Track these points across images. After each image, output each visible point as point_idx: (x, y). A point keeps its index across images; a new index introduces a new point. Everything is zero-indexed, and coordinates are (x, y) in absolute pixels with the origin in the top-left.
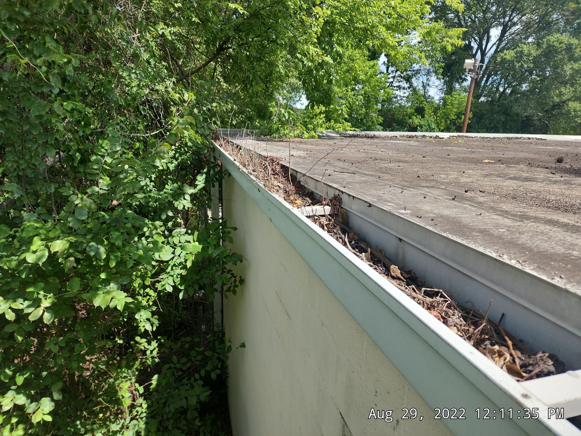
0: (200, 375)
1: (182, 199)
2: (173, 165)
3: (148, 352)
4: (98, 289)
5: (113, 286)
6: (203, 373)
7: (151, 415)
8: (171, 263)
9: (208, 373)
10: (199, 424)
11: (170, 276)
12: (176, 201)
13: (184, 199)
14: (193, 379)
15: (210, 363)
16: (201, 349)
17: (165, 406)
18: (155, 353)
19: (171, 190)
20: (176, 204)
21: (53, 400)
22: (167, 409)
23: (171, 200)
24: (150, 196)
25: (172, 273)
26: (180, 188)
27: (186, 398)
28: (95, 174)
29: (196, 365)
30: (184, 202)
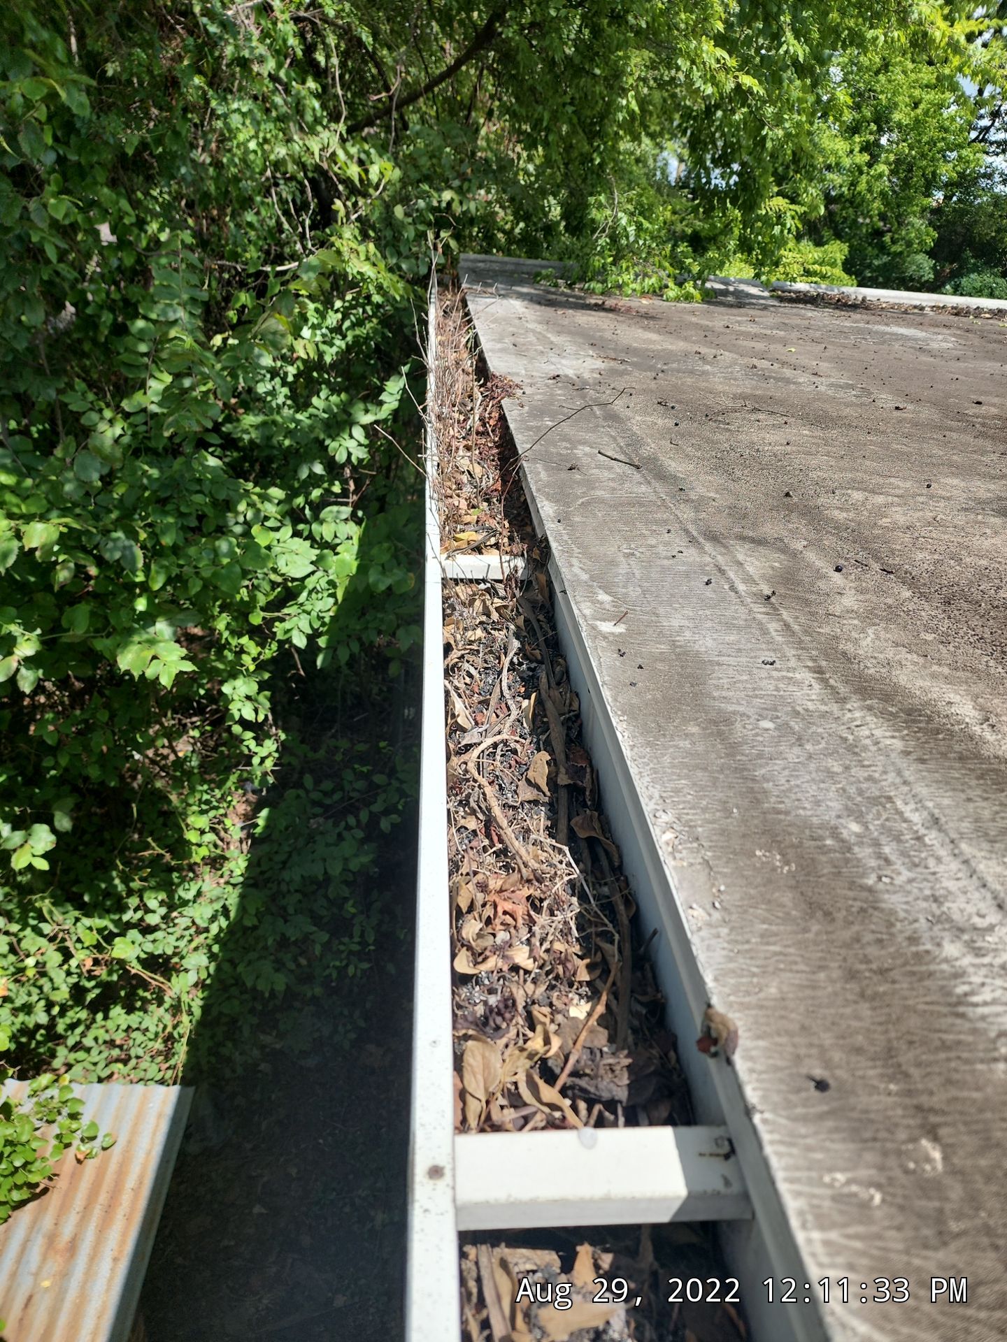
0: (358, 821)
1: (346, 436)
2: (335, 350)
3: (256, 761)
4: (130, 632)
5: (162, 628)
6: (364, 816)
7: (253, 882)
8: (310, 583)
9: (374, 819)
10: (353, 910)
11: (304, 611)
12: (333, 440)
13: (351, 437)
14: (343, 824)
15: (380, 799)
16: (365, 769)
17: (283, 868)
18: (269, 764)
19: (324, 411)
20: (332, 445)
21: (54, 830)
22: (286, 875)
23: (322, 436)
24: (274, 423)
25: (308, 608)
26: (346, 409)
27: (324, 860)
28: (137, 367)
29: (351, 798)
30: (351, 444)
